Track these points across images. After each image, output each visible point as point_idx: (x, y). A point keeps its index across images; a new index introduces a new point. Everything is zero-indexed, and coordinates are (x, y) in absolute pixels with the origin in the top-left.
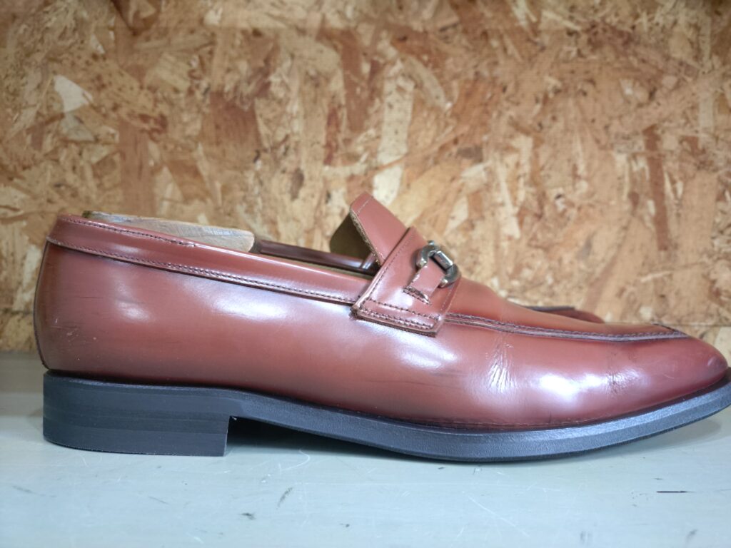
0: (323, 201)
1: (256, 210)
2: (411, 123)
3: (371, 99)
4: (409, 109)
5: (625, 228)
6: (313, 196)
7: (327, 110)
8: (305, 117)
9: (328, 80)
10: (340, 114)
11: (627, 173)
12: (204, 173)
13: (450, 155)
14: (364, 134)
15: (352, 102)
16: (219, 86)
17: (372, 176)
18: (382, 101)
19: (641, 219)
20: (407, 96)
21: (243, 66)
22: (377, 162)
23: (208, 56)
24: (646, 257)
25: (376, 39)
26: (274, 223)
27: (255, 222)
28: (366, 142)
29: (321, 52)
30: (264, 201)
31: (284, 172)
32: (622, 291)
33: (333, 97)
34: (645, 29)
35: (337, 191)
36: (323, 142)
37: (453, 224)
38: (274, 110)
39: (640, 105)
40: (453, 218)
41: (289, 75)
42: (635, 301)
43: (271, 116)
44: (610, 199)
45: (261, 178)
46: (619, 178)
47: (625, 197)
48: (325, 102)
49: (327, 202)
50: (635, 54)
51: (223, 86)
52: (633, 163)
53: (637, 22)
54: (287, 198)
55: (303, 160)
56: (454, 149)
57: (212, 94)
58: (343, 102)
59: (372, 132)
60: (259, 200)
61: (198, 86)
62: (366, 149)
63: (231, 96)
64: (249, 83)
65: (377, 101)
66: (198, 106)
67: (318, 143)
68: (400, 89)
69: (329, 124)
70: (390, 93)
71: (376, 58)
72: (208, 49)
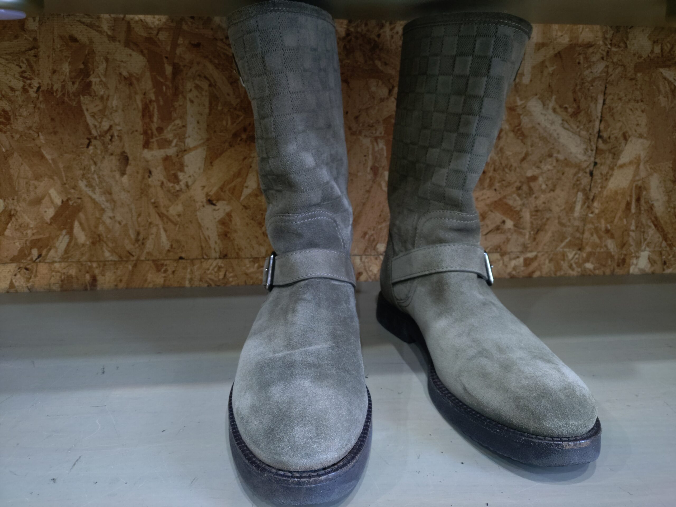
0: (146, 176)
1: (94, 184)
2: (210, 114)
3: (176, 95)
4: (207, 104)
5: (368, 191)
6: (138, 173)
7: (140, 106)
8: (123, 111)
9: (138, 80)
10: (151, 108)
11: (370, 152)
12: (48, 157)
13: (241, 140)
14: (173, 123)
15: (160, 98)
16: (48, 84)
17: (182, 156)
18: (185, 98)
19: (380, 185)
20: (204, 93)
21: (66, 68)
22: (185, 146)
23: (35, 59)
24: (382, 211)
25: (175, 45)
26: (110, 194)
27: (95, 193)
28: (175, 130)
29: (130, 55)
30: (99, 177)
31: (112, 154)
32: (365, 234)
33: (145, 94)
34: (388, 38)
35: (156, 169)
36: (140, 129)
37: (246, 192)
38: (97, 106)
39: (382, 100)
40: (247, 187)
41: (105, 75)
42: (374, 240)
43: (95, 110)
44: (358, 172)
45: (95, 159)
46: (365, 156)
47: (369, 169)
48: (139, 98)
49: (149, 177)
50: (380, 59)
51: (53, 85)
52: (375, 144)
53: (381, 31)
54: (117, 175)
55: (127, 145)
56: (244, 136)
57: (43, 91)
58: (153, 98)
59: (178, 122)
60: (95, 176)
61: (30, 85)
62: (175, 136)
63: (59, 94)
64: (74, 83)
65: (180, 96)
66: (32, 102)
67: (137, 131)
68: (197, 87)
69: (143, 116)
70: (191, 90)
71: (176, 61)
72: (33, 52)
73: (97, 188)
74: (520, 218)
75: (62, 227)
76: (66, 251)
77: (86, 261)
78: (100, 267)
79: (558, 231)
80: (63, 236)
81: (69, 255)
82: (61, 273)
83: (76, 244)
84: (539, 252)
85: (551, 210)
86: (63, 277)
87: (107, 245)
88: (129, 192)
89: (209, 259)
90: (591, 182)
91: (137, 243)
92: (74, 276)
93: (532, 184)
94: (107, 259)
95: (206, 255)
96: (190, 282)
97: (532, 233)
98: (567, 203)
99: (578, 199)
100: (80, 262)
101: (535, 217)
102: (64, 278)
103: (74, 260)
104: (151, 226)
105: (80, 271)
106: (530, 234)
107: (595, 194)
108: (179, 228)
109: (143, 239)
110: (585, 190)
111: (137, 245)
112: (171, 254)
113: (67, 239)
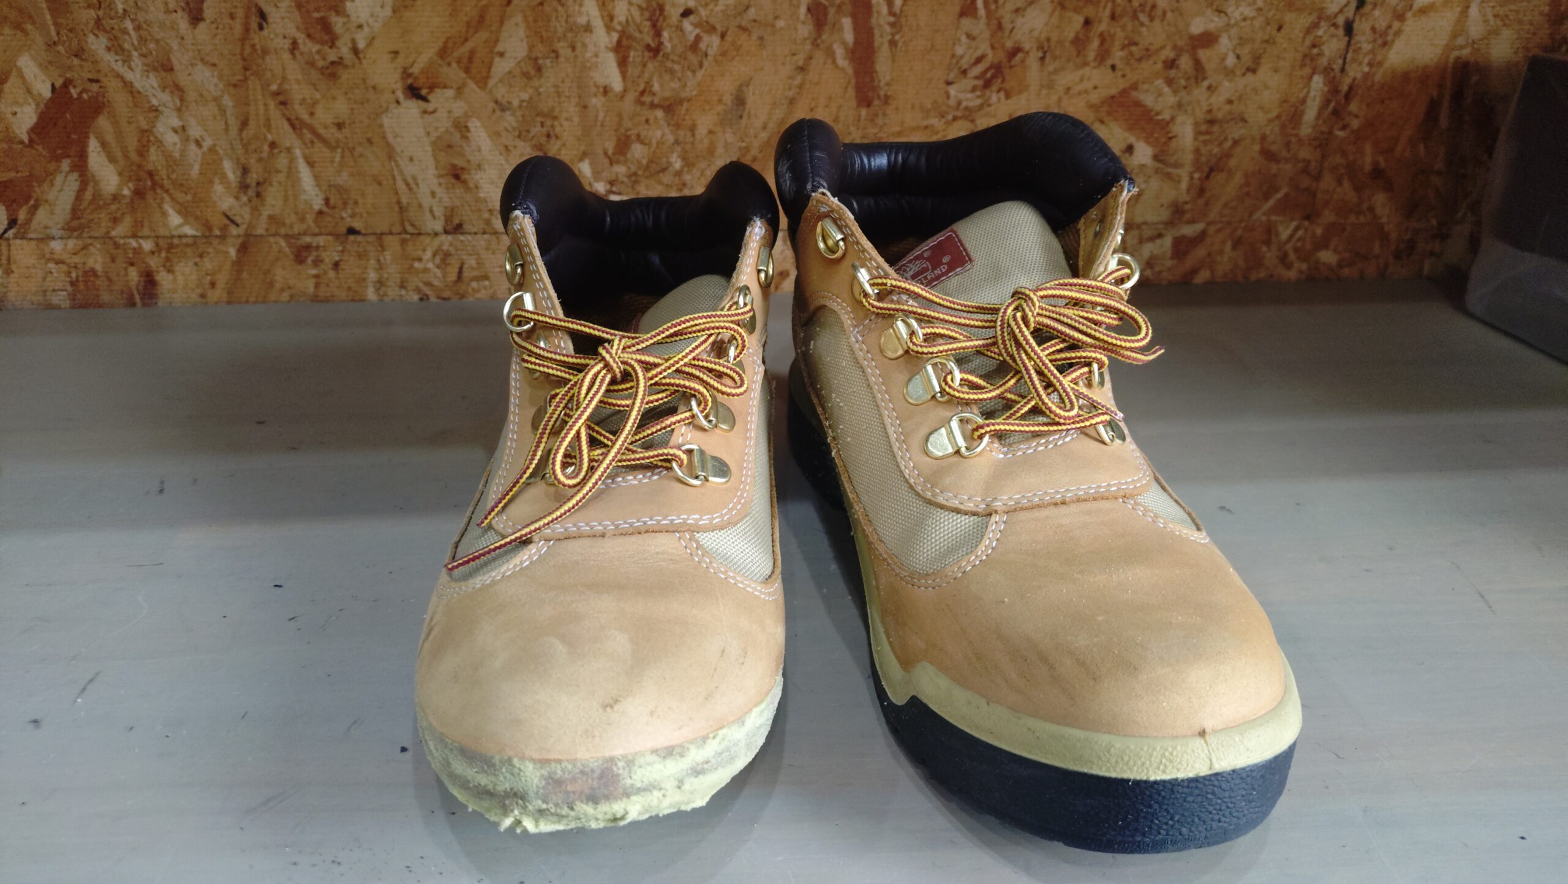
73: (135, 54)
74: (1171, 138)
75: (59, 152)
76: (75, 212)
77: (124, 237)
78: (160, 252)
79: (1260, 172)
80: (64, 174)
81: (82, 221)
82: (69, 265)
83: (97, 196)
84: (1209, 224)
85: (1246, 122)
86: (74, 275)
87: (173, 199)
88: (214, 65)
89: (419, 234)
90: (1347, 52)
91: (245, 193)
92: (99, 274)
93: (1203, 54)
94: (175, 233)
95: (413, 225)
96: (377, 290)
97: (1197, 176)
98: (1285, 101)
99: (1312, 94)
100: (111, 238)
101: (1207, 137)
102: (77, 276)
103: (96, 235)
104: (276, 151)
105: (113, 260)
106: (1192, 178)
107: (1354, 79)
108: (343, 157)
109: (258, 184)
110: (1333, 70)
111: (244, 199)
112: (328, 219)
113: (73, 182)
